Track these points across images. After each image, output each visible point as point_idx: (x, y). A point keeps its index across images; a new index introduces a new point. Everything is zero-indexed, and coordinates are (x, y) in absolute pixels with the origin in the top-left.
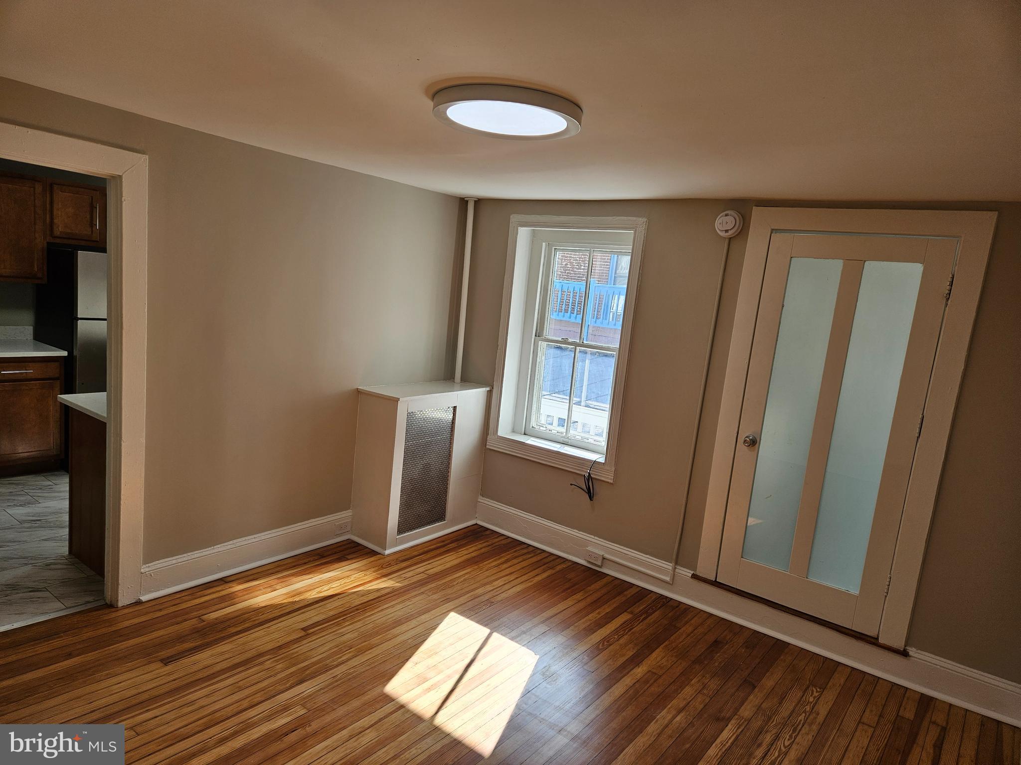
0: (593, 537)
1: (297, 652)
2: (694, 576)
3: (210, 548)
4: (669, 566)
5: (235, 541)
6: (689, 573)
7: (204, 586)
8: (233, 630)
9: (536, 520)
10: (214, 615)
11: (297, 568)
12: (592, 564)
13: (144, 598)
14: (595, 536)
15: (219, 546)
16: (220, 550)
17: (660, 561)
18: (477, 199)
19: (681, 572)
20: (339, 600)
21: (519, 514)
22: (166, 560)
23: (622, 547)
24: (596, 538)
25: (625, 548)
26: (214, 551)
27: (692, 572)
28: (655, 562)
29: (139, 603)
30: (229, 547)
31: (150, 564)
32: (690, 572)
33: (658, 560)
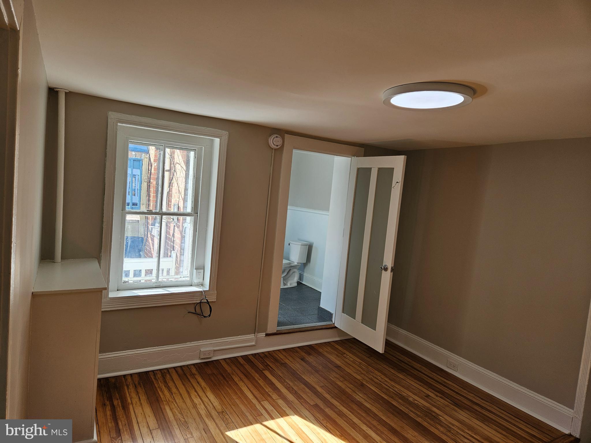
0: (202, 341)
2: (267, 335)
4: (252, 336)
6: (263, 335)
9: (154, 350)
12: (204, 359)
14: (203, 340)
17: (247, 336)
18: (68, 91)
19: (260, 336)
21: (137, 352)
23: (223, 339)
24: (204, 341)
25: (225, 338)
27: (265, 333)
28: (245, 338)
32: (263, 333)
33: (246, 336)
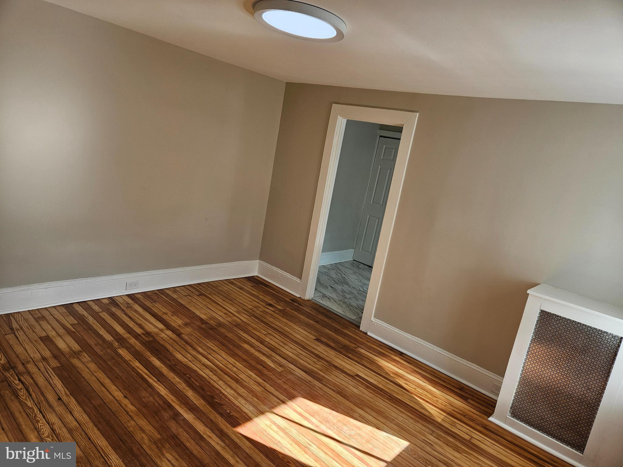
5: (419, 339)
7: (388, 346)
10: (362, 351)
11: (432, 377)
13: (369, 334)
16: (409, 337)
20: (401, 391)
22: (384, 323)
26: (406, 336)
29: (366, 334)
30: (414, 340)
31: (376, 319)
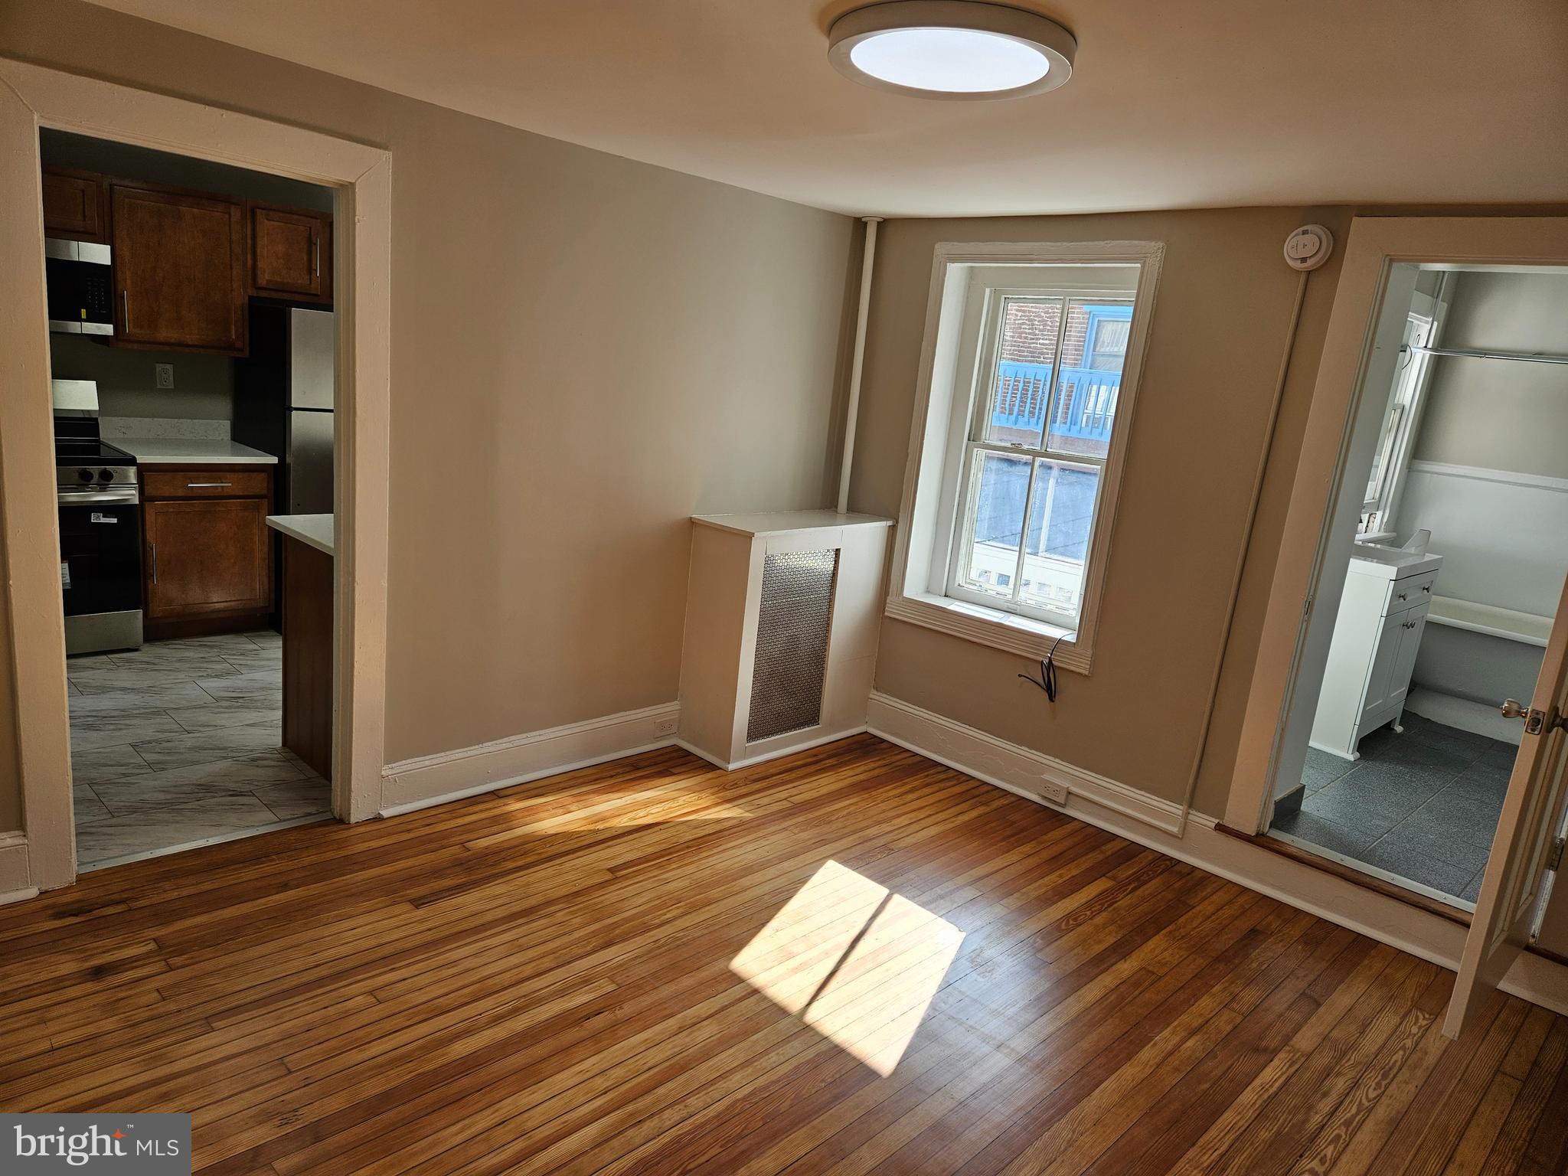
0: (1052, 758)
1: (602, 902)
2: (1220, 828)
3: (477, 747)
4: (1177, 810)
5: (512, 738)
6: (1211, 822)
8: (511, 865)
10: (483, 843)
11: (601, 782)
12: (1049, 800)
13: (386, 813)
14: (1055, 757)
15: (490, 744)
16: (491, 750)
17: (1162, 800)
18: (882, 220)
19: (1197, 819)
20: (661, 831)
21: (934, 719)
23: (1100, 777)
24: (1057, 760)
25: (1105, 779)
26: (482, 751)
27: (1216, 821)
28: (1155, 803)
29: (379, 819)
30: (504, 746)
31: (394, 765)
32: (1214, 820)
33: (1159, 799)
